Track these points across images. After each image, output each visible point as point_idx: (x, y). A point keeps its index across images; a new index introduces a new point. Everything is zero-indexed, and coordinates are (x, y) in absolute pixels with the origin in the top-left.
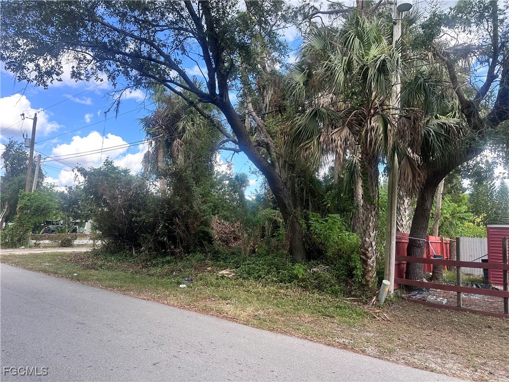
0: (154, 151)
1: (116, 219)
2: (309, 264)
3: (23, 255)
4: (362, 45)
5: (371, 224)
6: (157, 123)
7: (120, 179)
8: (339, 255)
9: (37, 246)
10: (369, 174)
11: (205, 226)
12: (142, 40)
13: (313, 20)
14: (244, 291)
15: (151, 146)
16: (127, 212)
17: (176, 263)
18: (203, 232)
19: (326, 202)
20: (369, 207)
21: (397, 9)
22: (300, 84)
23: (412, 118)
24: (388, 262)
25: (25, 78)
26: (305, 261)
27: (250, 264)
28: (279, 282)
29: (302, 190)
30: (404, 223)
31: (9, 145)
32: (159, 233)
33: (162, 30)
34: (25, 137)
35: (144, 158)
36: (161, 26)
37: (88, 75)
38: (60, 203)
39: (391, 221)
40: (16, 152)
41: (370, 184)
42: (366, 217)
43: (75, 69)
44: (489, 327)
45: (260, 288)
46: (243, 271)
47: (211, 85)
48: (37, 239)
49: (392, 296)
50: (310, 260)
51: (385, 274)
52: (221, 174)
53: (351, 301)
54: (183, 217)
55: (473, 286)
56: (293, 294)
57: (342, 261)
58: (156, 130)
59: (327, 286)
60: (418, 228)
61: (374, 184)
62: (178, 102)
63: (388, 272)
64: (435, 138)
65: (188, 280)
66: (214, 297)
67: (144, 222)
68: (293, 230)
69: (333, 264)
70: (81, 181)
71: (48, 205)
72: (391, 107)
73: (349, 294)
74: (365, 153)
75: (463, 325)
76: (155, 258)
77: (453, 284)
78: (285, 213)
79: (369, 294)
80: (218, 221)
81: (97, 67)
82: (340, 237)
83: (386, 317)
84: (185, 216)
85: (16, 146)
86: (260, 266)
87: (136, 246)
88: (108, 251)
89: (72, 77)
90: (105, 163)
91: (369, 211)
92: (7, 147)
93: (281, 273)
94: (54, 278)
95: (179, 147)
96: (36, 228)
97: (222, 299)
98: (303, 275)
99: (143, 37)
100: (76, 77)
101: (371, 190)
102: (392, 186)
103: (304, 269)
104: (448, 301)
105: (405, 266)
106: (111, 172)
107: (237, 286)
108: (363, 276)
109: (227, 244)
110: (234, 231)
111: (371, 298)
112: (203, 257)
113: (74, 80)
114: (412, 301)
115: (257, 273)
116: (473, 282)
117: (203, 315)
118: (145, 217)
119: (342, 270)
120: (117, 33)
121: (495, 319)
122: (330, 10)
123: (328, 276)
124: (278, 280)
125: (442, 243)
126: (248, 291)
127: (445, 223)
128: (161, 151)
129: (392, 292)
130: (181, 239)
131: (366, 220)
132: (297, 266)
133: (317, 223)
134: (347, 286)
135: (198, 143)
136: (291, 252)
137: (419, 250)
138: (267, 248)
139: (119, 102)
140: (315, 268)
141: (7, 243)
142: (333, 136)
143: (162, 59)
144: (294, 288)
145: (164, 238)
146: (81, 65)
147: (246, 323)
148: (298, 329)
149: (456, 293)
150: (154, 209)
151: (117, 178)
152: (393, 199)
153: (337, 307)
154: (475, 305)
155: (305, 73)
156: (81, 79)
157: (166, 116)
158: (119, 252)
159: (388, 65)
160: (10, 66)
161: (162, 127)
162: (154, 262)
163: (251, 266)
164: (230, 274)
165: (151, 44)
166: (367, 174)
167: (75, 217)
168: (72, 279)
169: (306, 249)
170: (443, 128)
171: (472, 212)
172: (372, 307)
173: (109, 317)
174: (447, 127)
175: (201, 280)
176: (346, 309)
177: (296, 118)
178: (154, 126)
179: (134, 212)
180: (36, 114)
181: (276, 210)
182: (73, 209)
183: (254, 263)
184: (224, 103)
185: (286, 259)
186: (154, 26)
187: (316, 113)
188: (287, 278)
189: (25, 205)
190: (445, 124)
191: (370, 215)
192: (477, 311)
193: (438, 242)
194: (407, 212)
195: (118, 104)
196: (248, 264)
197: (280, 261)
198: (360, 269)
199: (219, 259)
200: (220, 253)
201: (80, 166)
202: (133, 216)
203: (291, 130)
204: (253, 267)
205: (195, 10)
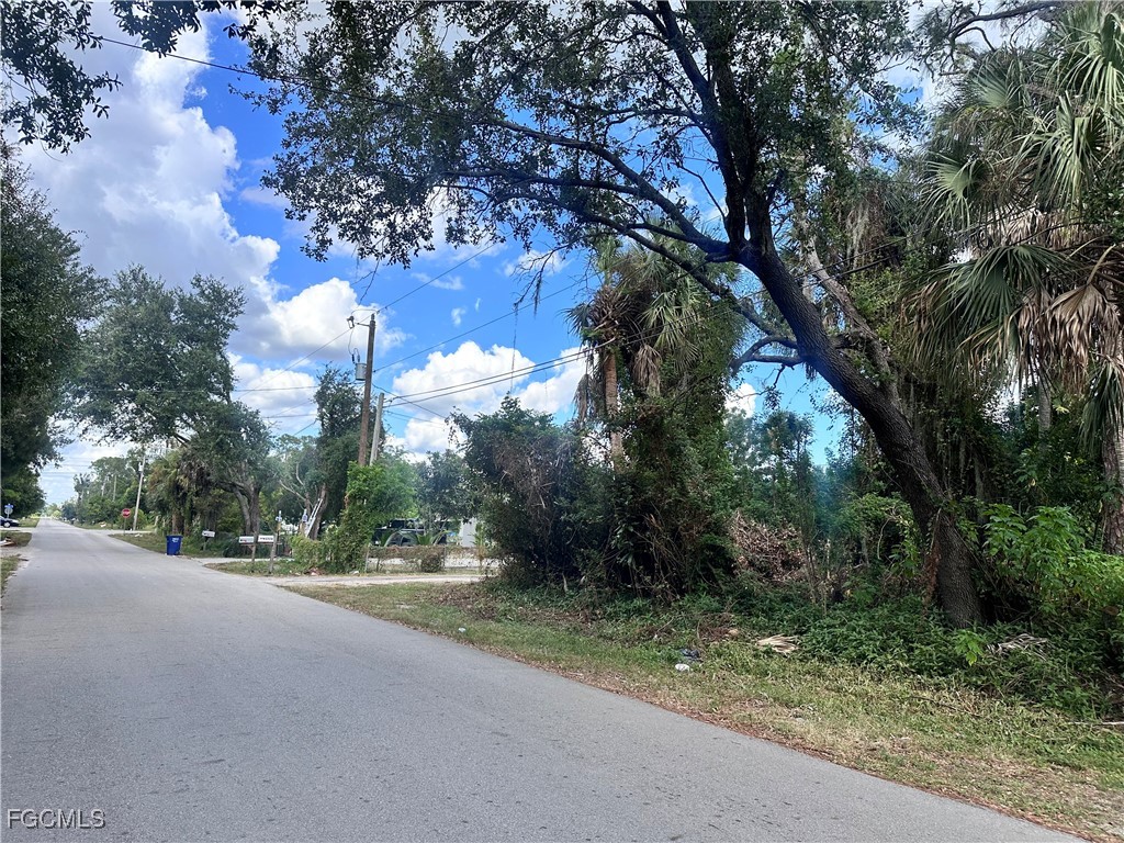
0: (597, 373)
1: (529, 517)
2: (990, 631)
3: (360, 588)
6: (604, 315)
7: (534, 435)
8: (1074, 609)
9: (379, 570)
11: (716, 533)
12: (582, 146)
13: (961, 39)
14: (827, 688)
15: (592, 363)
16: (549, 502)
17: (656, 614)
18: (713, 548)
19: (1025, 477)
22: (955, 196)
25: (372, 250)
26: (979, 625)
27: (834, 626)
28: (913, 673)
29: (955, 447)
31: (326, 377)
32: (616, 547)
33: (622, 120)
34: (356, 361)
35: (579, 390)
36: (620, 112)
37: (478, 233)
38: (418, 484)
40: (339, 390)
43: (453, 223)
45: (868, 686)
46: (818, 642)
48: (379, 556)
50: (992, 622)
52: (731, 415)
54: (665, 513)
56: (955, 703)
57: (1085, 626)
58: (602, 331)
59: (1050, 687)
62: (646, 268)
65: (690, 655)
66: (759, 697)
67: (585, 524)
68: (945, 548)
69: (1060, 634)
70: (461, 443)
71: (398, 489)
73: (1113, 712)
76: (610, 601)
78: (922, 508)
80: (743, 523)
81: (495, 214)
82: (1072, 564)
84: (669, 511)
85: (338, 379)
86: (860, 633)
87: (568, 575)
88: (514, 582)
89: (448, 240)
90: (505, 405)
92: (323, 382)
93: (917, 652)
94: (425, 636)
95: (650, 362)
96: (379, 535)
97: (781, 704)
98: (980, 658)
99: (582, 140)
100: (455, 239)
103: (979, 643)
106: (516, 421)
107: (808, 677)
109: (769, 576)
110: (784, 547)
112: (716, 605)
113: (452, 245)
115: (856, 648)
117: (748, 737)
118: (589, 514)
119: (1085, 650)
120: (531, 140)
122: (1004, 9)
123: (1050, 663)
124: (911, 667)
126: (839, 690)
128: (613, 373)
130: (663, 562)
132: (962, 636)
133: (1003, 528)
134: (1104, 690)
135: (690, 350)
136: (939, 599)
138: (872, 590)
139: (540, 281)
140: (1008, 641)
141: (327, 563)
142: (1058, 313)
143: (620, 180)
144: (956, 689)
145: (627, 559)
146: (464, 214)
147: (857, 766)
148: (993, 792)
150: (604, 497)
151: (528, 433)
153: (1084, 744)
155: (967, 170)
156: (465, 242)
157: (620, 299)
158: (535, 584)
160: (345, 231)
161: (613, 323)
162: (609, 610)
163: (838, 631)
164: (786, 648)
165: (600, 151)
167: (445, 513)
168: (459, 638)
169: (979, 593)
173: (552, 724)
175: (719, 656)
176: (1111, 749)
177: (952, 276)
178: (597, 322)
179: (563, 502)
180: (373, 316)
181: (892, 497)
182: (441, 498)
183: (843, 624)
184: (764, 257)
185: (928, 617)
186: (606, 114)
187: (1004, 261)
188: (935, 665)
189: (360, 490)
195: (538, 285)
196: (828, 627)
197: (912, 621)
199: (754, 611)
200: (755, 597)
201: (459, 413)
202: (561, 510)
203: (935, 306)
204: (842, 634)
205: (700, 67)
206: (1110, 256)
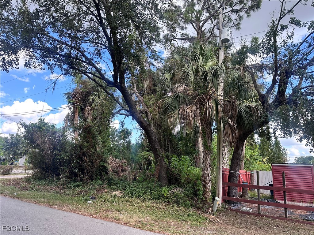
0: (72, 113)
1: (45, 157)
2: (170, 187)
4: (203, 60)
5: (208, 163)
6: (76, 96)
7: (49, 130)
8: (188, 181)
10: (207, 133)
11: (104, 162)
12: (73, 47)
13: (172, 42)
14: (129, 205)
15: (71, 110)
16: (52, 152)
17: (84, 186)
18: (103, 166)
19: (179, 148)
20: (207, 152)
21: (222, 41)
22: (168, 80)
23: (232, 102)
24: (218, 186)
26: (168, 186)
27: (133, 187)
29: (165, 140)
30: (225, 162)
32: (73, 166)
33: (85, 43)
35: (66, 117)
36: (85, 40)
37: (35, 66)
38: (4, 144)
39: (219, 161)
41: (207, 138)
42: (205, 158)
43: (27, 61)
44: (278, 226)
45: (140, 204)
46: (129, 192)
47: (115, 77)
49: (221, 207)
50: (171, 185)
51: (216, 194)
52: (112, 128)
53: (197, 211)
54: (90, 156)
55: (265, 200)
56: (161, 207)
57: (190, 185)
58: (75, 101)
59: (182, 201)
60: (234, 166)
61: (210, 139)
62: (90, 84)
63: (218, 192)
64: (245, 114)
65: (92, 198)
66: (111, 209)
67: (64, 159)
68: (161, 166)
69: (185, 187)
70: (22, 131)
72: (219, 95)
73: (195, 206)
74: (204, 120)
75: (263, 225)
76: (69, 183)
77: (254, 199)
78: (156, 155)
79: (207, 206)
80: (112, 159)
81: (42, 61)
82: (188, 170)
83: (218, 221)
84: (91, 155)
86: (139, 189)
87: (56, 175)
88: (37, 178)
89: (25, 66)
90: (40, 120)
91: (207, 155)
93: (153, 193)
95: (89, 111)
97: (117, 211)
98: (167, 194)
99: (73, 45)
100: (27, 67)
101: (208, 142)
102: (220, 140)
103: (167, 190)
104: (253, 210)
105: (227, 188)
106: (43, 126)
107: (125, 202)
108: (204, 195)
109: (117, 174)
110: (122, 166)
111: (209, 209)
112: (102, 183)
113: (26, 68)
114: (232, 210)
115: (138, 193)
116: (265, 198)
117: (106, 221)
118: (65, 156)
119: (190, 191)
120: (57, 42)
121: (280, 221)
122: (182, 38)
123: (182, 195)
124: (151, 198)
125: (246, 174)
126: (133, 205)
127: (247, 162)
128: (77, 114)
129: (221, 205)
130: (87, 171)
131: (205, 160)
132: (163, 189)
133: (174, 161)
134: (193, 201)
135: (102, 109)
136: (159, 179)
137: (235, 178)
138: (143, 177)
139: (55, 84)
140: (174, 190)
142: (187, 110)
143: (84, 59)
144: (161, 203)
145: (76, 170)
146: (31, 59)
147: (135, 227)
148: (167, 230)
149: (257, 205)
150: (71, 151)
151: (47, 130)
152: (220, 148)
153: (188, 215)
154: (268, 212)
155: (171, 74)
156: (31, 68)
157: (81, 92)
158: (44, 178)
159: (219, 72)
161: (79, 99)
162: (69, 186)
163: (134, 189)
164: (120, 194)
165: (78, 50)
166: (205, 133)
167: (14, 155)
168: (14, 197)
169: (168, 177)
170: (248, 108)
171: (261, 156)
172: (209, 215)
174: (251, 108)
175: (101, 198)
176: (194, 216)
177: (166, 98)
178: (73, 98)
179: (57, 152)
181: (150, 152)
182: (13, 149)
183: (135, 187)
184: (122, 87)
185: (156, 184)
186: (81, 40)
187: (177, 97)
188: (157, 197)
190: (249, 106)
191: (207, 157)
192: (270, 216)
193: (244, 173)
194: (227, 155)
195: (54, 85)
196: (132, 188)
197: (152, 185)
198: (202, 190)
199: (112, 184)
200: (113, 180)
201: (22, 122)
202: (56, 155)
203: (162, 105)
204: (135, 190)
205: (108, 34)
206: (199, 99)
